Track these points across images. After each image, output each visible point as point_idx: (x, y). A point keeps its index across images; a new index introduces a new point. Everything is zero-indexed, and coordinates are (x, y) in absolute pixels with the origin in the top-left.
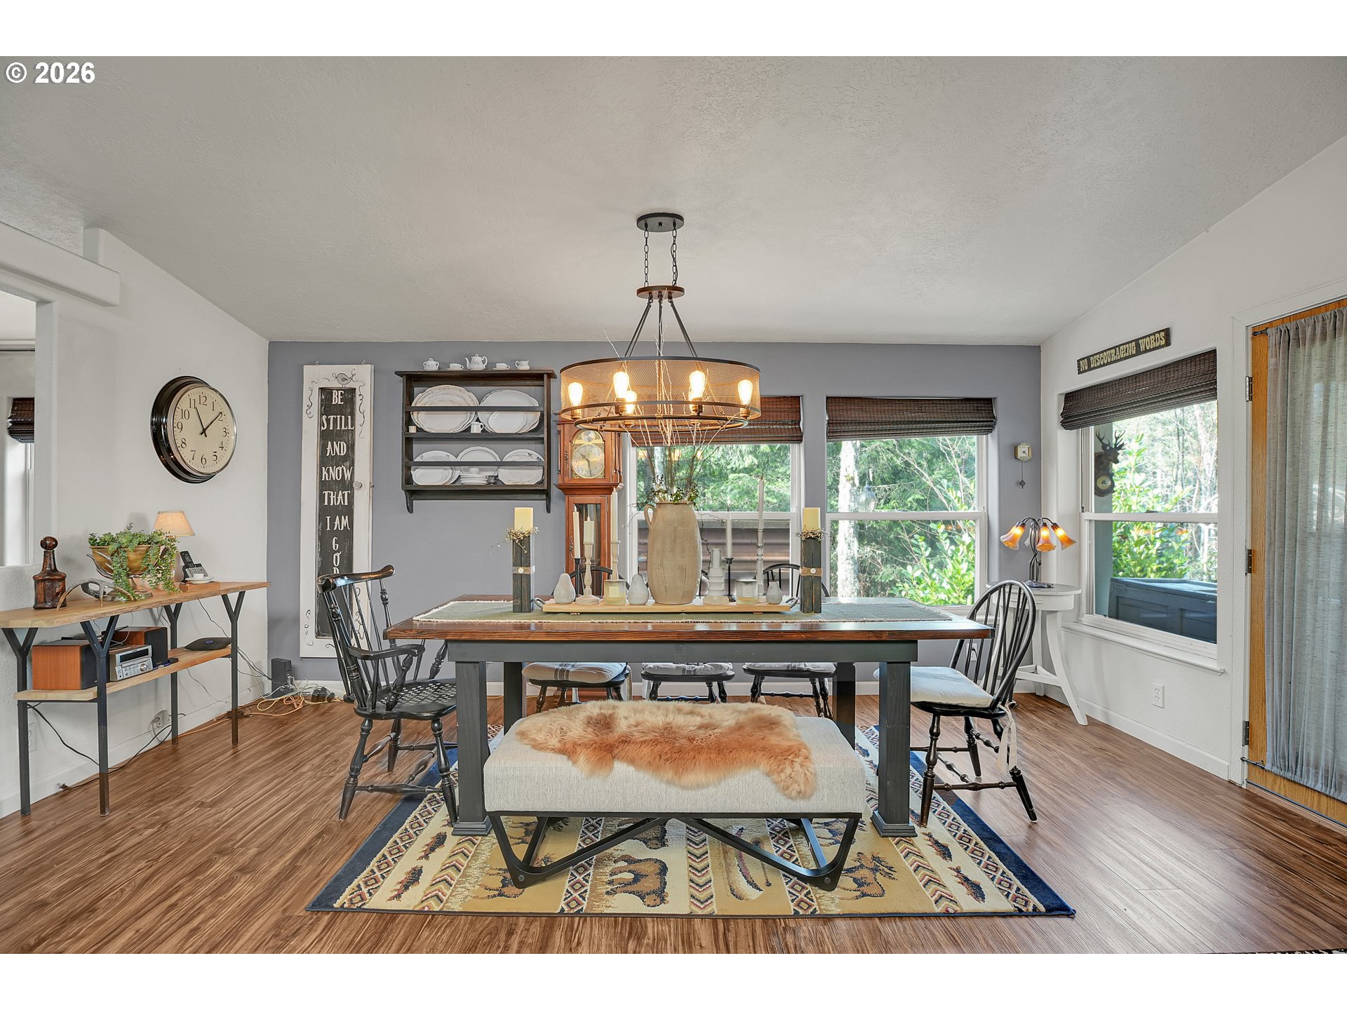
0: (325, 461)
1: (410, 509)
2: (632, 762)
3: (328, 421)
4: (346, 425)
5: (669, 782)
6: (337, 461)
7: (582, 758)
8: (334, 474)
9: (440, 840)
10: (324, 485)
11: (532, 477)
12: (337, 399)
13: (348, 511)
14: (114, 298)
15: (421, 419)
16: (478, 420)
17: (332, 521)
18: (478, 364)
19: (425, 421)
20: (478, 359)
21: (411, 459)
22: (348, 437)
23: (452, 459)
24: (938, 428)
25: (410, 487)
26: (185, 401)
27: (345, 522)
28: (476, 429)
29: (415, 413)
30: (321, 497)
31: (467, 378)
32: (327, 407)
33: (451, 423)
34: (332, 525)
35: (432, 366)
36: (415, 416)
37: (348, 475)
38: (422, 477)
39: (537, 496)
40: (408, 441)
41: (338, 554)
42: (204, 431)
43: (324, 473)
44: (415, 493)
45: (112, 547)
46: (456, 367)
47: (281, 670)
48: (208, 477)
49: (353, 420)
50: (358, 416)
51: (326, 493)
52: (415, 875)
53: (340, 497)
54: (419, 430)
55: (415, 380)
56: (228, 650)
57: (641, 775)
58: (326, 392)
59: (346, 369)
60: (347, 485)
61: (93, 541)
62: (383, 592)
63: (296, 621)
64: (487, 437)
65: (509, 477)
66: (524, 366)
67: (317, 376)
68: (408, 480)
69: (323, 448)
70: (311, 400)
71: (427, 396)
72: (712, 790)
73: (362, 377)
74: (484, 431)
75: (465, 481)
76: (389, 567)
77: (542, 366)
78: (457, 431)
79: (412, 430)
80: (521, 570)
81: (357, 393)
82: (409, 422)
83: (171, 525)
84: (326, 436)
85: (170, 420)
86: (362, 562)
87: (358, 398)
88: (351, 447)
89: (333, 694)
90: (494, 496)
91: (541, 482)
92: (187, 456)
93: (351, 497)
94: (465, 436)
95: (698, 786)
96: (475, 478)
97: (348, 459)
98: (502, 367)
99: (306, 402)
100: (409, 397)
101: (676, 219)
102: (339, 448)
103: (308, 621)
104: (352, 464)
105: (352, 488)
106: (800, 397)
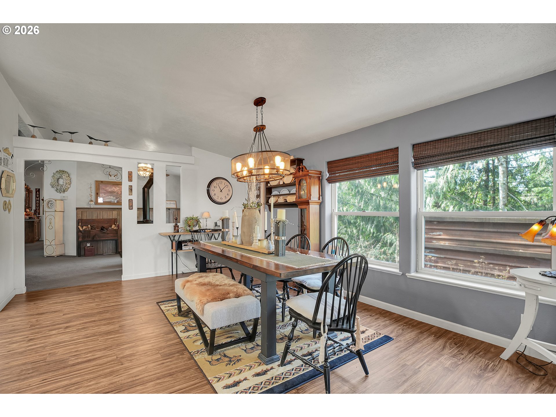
14: (193, 162)
21: (270, 194)
23: (279, 194)
24: (495, 150)
26: (215, 184)
28: (281, 183)
40: (269, 190)
42: (221, 191)
68: (267, 202)
74: (284, 183)
92: (215, 197)
96: (281, 200)
104: (260, 197)
106: (398, 148)
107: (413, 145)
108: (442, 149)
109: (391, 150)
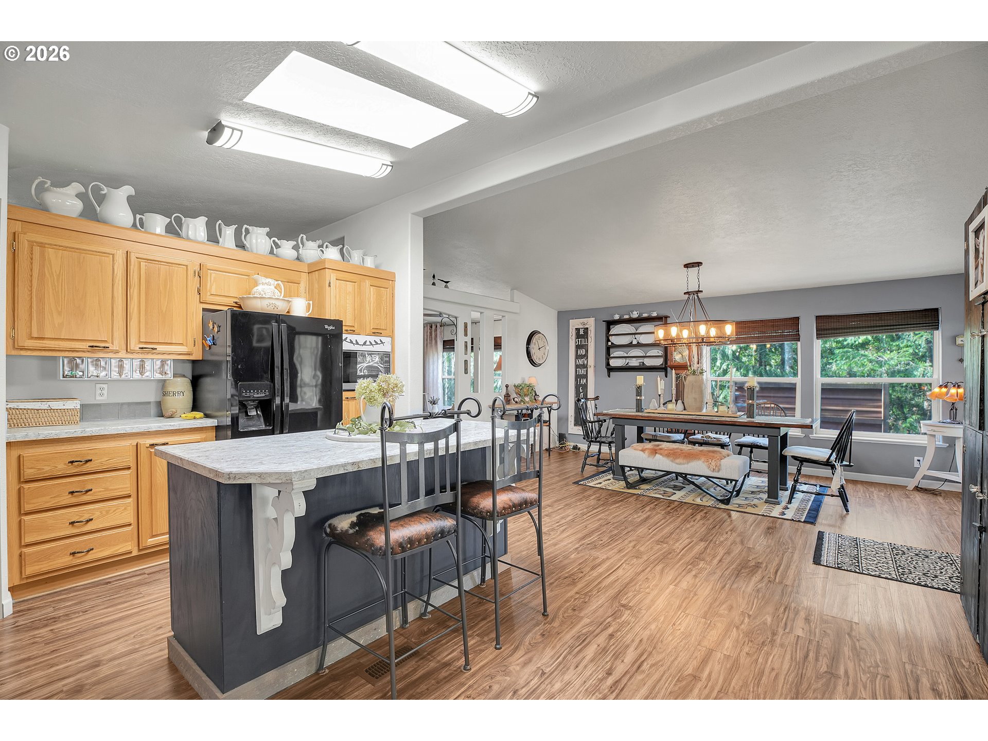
0: (578, 357)
1: (609, 376)
2: (661, 454)
3: (578, 341)
4: (585, 342)
5: (672, 461)
6: (582, 357)
7: (646, 452)
8: (581, 362)
9: (609, 480)
10: (577, 366)
11: (659, 362)
12: (581, 332)
13: (586, 376)
14: (518, 311)
15: (612, 339)
16: (635, 339)
17: (580, 380)
18: (635, 315)
19: (615, 340)
20: (635, 313)
21: (609, 355)
22: (585, 347)
23: (626, 355)
25: (609, 367)
26: (534, 340)
27: (585, 381)
28: (635, 342)
29: (611, 337)
30: (576, 371)
31: (631, 321)
32: (578, 336)
33: (624, 340)
34: (580, 382)
35: (617, 317)
36: (610, 338)
37: (586, 362)
38: (614, 363)
39: (661, 370)
40: (608, 349)
41: (582, 394)
42: (539, 349)
43: (577, 361)
44: (610, 369)
45: (521, 388)
46: (626, 317)
47: (562, 437)
48: (541, 365)
49: (587, 340)
50: (589, 338)
51: (578, 369)
52: (600, 483)
53: (583, 371)
54: (612, 343)
55: (610, 324)
56: (548, 424)
57: (664, 458)
58: (578, 330)
59: (585, 320)
60: (585, 366)
61: (515, 386)
62: (596, 405)
63: (567, 419)
64: (639, 345)
65: (649, 362)
66: (655, 314)
67: (575, 324)
68: (608, 364)
69: (577, 352)
70: (573, 333)
71: (615, 330)
72: (686, 466)
73: (591, 323)
74: (638, 343)
75: (630, 364)
76: (598, 397)
77: (663, 313)
78: (627, 343)
79: (610, 344)
80: (638, 398)
81: (589, 329)
82: (608, 340)
83: (533, 381)
84: (578, 347)
85: (532, 346)
86: (591, 394)
87: (589, 331)
88: (587, 351)
89: (580, 448)
90: (643, 370)
91: (662, 364)
92: (534, 358)
93: (587, 371)
94: (630, 345)
95: (680, 464)
96: (634, 363)
97: (586, 356)
98: (645, 315)
99: (570, 334)
100: (608, 329)
101: (699, 264)
102: (582, 352)
103: (571, 420)
104: (587, 358)
105: (587, 368)
106: (798, 318)
107: (816, 316)
108: (845, 323)
109: (796, 317)
